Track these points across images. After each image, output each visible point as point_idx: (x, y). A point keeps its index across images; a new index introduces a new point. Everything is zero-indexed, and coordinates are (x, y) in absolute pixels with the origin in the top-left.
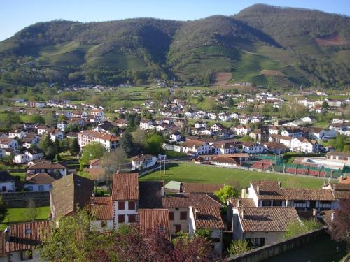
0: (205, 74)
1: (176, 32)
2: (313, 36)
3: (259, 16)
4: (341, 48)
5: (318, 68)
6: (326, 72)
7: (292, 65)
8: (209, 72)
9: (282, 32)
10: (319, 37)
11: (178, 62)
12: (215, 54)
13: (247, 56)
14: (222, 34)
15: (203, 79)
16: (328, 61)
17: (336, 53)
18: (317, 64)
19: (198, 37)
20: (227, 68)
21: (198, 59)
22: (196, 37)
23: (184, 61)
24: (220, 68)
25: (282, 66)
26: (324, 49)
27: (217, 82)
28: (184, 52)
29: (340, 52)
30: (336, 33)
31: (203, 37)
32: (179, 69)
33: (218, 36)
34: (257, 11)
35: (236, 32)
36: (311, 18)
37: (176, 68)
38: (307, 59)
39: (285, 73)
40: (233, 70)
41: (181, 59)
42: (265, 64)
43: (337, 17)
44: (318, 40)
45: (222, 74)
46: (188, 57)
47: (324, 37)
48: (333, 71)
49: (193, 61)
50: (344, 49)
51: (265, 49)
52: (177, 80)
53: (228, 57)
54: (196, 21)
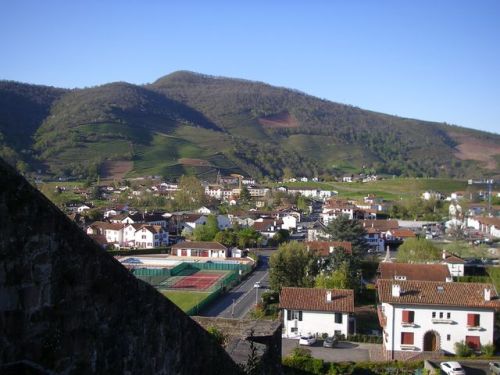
0: (91, 164)
1: (54, 103)
2: (255, 115)
3: (182, 87)
4: (292, 131)
5: (260, 156)
6: (271, 161)
7: (224, 152)
8: (98, 160)
9: (212, 109)
10: (263, 116)
11: (49, 145)
12: (110, 134)
13: (160, 139)
14: (124, 107)
15: (87, 171)
16: (274, 146)
17: (285, 138)
18: (258, 151)
19: (85, 111)
20: (126, 155)
21: (82, 142)
22: (82, 111)
23: (59, 145)
24: (116, 155)
25: (209, 153)
26: (270, 132)
27: (110, 175)
28: (60, 132)
29: (291, 137)
30: (286, 113)
31: (93, 110)
32: (50, 156)
33: (115, 110)
34: (180, 80)
35: (146, 106)
36: (253, 92)
37: (44, 155)
38: (245, 144)
39: (213, 163)
40: (135, 158)
41: (55, 141)
42: (185, 150)
43: (287, 92)
44: (261, 120)
45: (119, 163)
46: (65, 139)
47: (270, 117)
48: (279, 160)
49: (74, 144)
50: (296, 133)
51: (187, 130)
52: (43, 173)
53: (129, 139)
54: (86, 89)
